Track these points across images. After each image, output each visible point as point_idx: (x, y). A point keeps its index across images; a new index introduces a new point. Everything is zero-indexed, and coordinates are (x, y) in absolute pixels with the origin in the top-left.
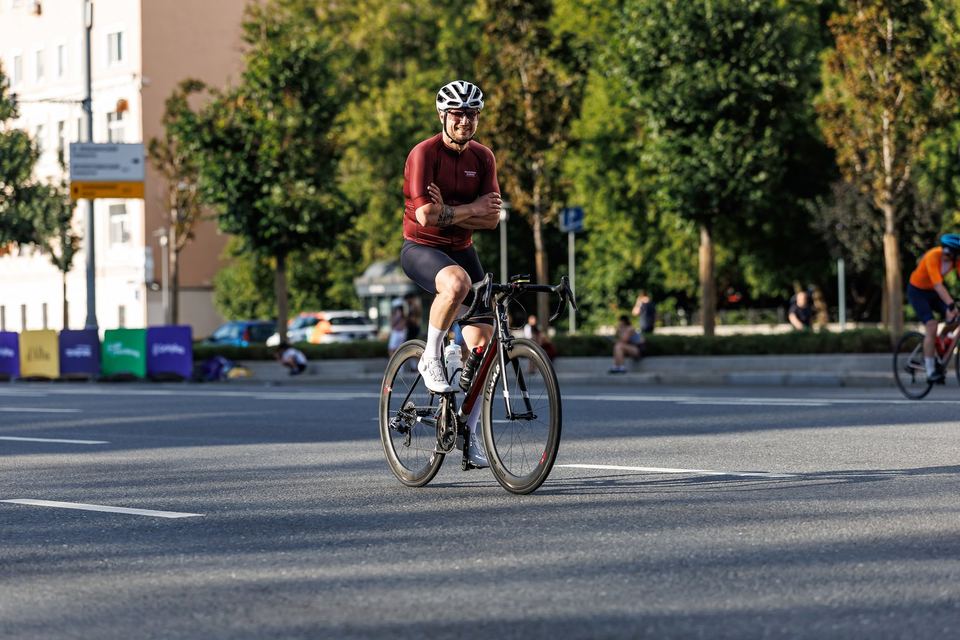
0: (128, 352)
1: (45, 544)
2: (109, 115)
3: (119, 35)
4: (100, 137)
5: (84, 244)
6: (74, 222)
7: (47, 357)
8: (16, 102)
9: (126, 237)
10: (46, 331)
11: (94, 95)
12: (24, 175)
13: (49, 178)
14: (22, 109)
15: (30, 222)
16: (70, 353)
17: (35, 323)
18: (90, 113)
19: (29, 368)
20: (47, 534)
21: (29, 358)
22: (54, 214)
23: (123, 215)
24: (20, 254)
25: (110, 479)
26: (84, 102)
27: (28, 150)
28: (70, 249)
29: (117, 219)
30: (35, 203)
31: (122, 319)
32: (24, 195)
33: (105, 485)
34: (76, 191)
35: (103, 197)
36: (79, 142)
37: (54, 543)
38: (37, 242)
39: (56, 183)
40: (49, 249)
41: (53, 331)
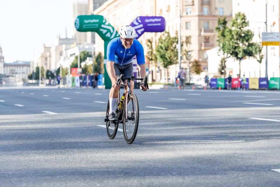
0: (275, 83)
1: (261, 129)
2: (271, 25)
3: (274, 6)
4: (269, 31)
5: (265, 57)
6: (262, 51)
7: (255, 84)
8: (248, 23)
9: (275, 55)
10: (255, 78)
11: (267, 21)
12: (250, 40)
13: (257, 41)
14: (250, 24)
15: (252, 52)
16: (261, 83)
17: (252, 76)
18: (267, 25)
19: (251, 86)
20: (261, 126)
21: (251, 84)
22: (258, 49)
23: (274, 50)
24: (249, 59)
25: (275, 113)
26: (265, 22)
27: (252, 34)
28: (261, 58)
29: (273, 50)
30: (253, 47)
31: (273, 75)
32: (251, 45)
33: (274, 115)
34: (263, 44)
35: (269, 45)
36: (264, 32)
37: (263, 129)
38: (253, 56)
39: (258, 42)
40: (257, 58)
41: (257, 78)
